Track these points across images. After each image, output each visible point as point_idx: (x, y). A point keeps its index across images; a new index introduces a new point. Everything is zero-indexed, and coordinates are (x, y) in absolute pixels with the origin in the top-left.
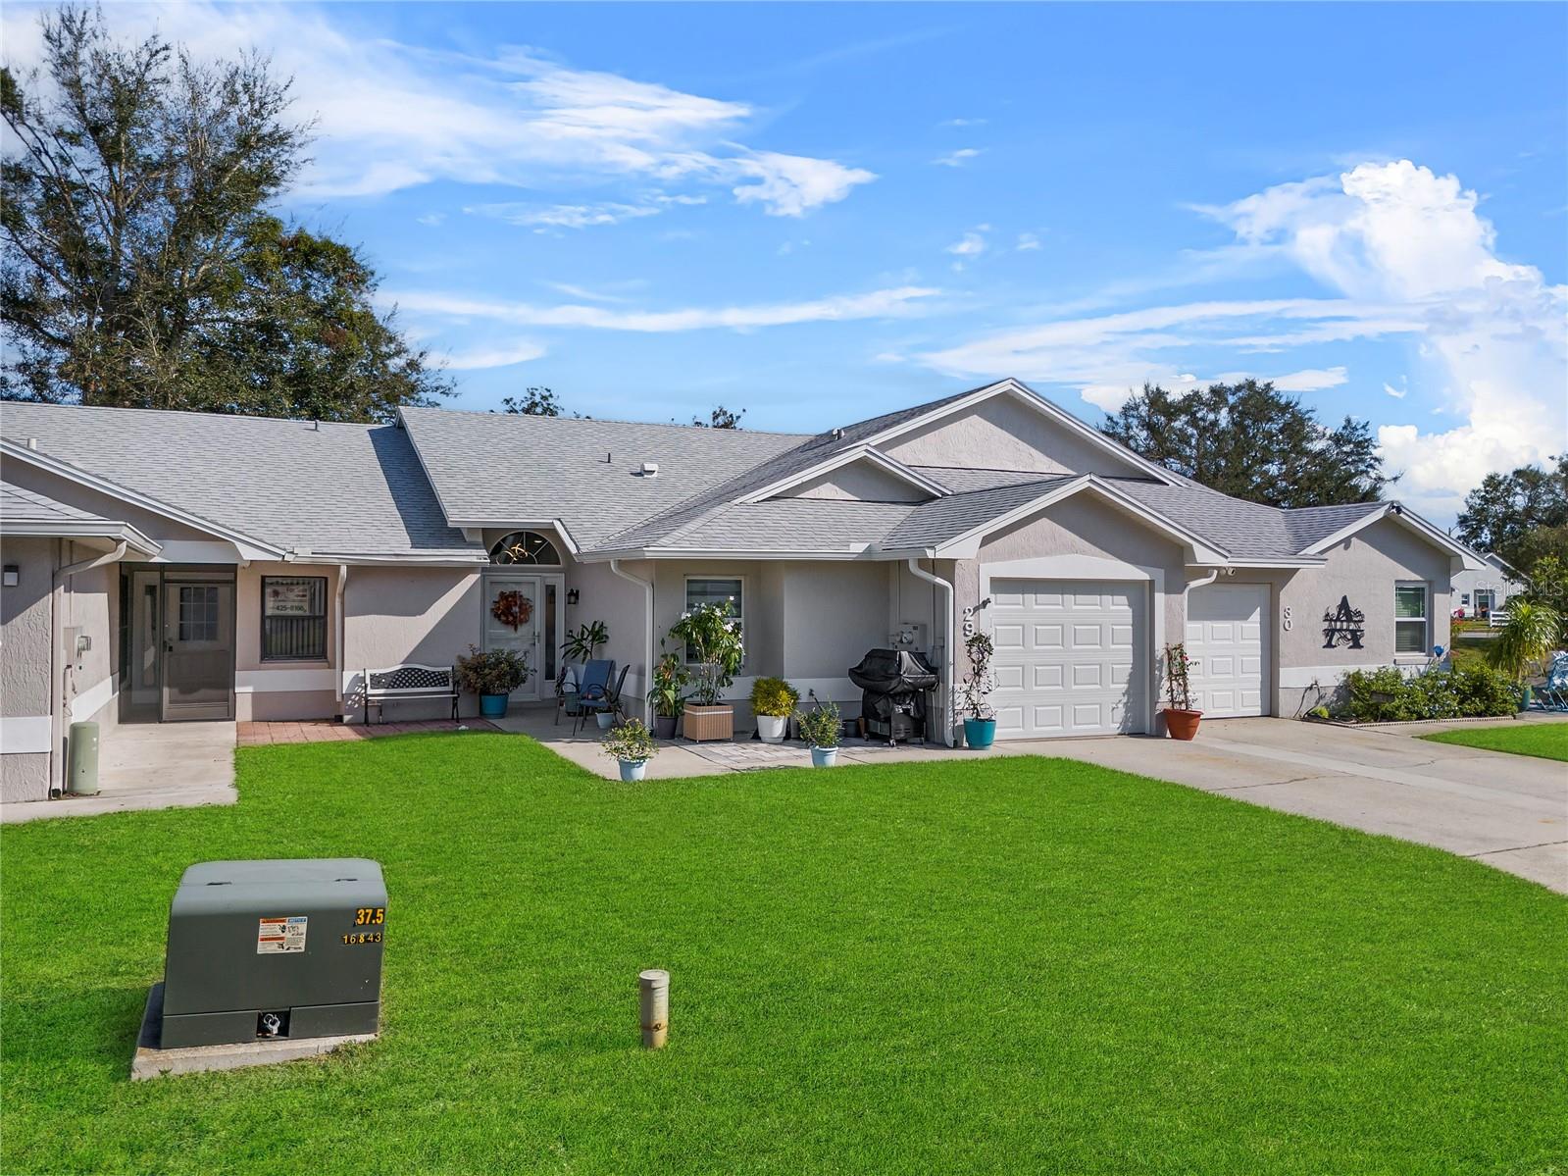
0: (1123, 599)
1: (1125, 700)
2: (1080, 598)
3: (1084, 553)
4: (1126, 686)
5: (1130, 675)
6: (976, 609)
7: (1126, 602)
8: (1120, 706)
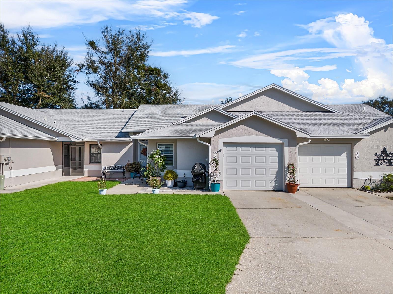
0: (274, 149)
1: (275, 180)
2: (257, 149)
3: (256, 135)
4: (275, 175)
5: (277, 172)
6: (218, 152)
7: (275, 150)
8: (273, 181)
